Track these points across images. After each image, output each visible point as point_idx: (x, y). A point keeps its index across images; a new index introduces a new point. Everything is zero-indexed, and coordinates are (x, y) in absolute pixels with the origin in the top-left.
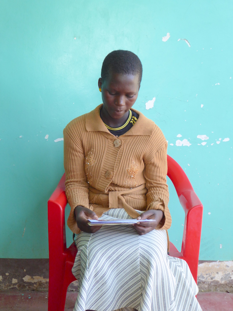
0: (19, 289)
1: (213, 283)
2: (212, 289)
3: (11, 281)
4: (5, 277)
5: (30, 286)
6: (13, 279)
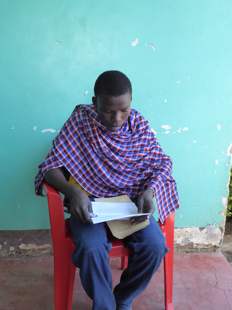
0: (16, 255)
1: (175, 245)
3: (9, 249)
4: (4, 246)
5: (25, 253)
6: (11, 247)
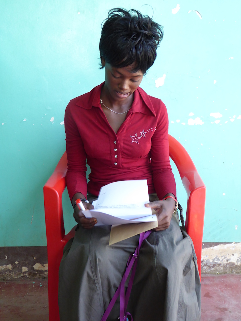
0: (29, 277)
1: (228, 265)
2: (228, 271)
3: (21, 270)
4: (15, 266)
5: (40, 274)
6: (23, 268)
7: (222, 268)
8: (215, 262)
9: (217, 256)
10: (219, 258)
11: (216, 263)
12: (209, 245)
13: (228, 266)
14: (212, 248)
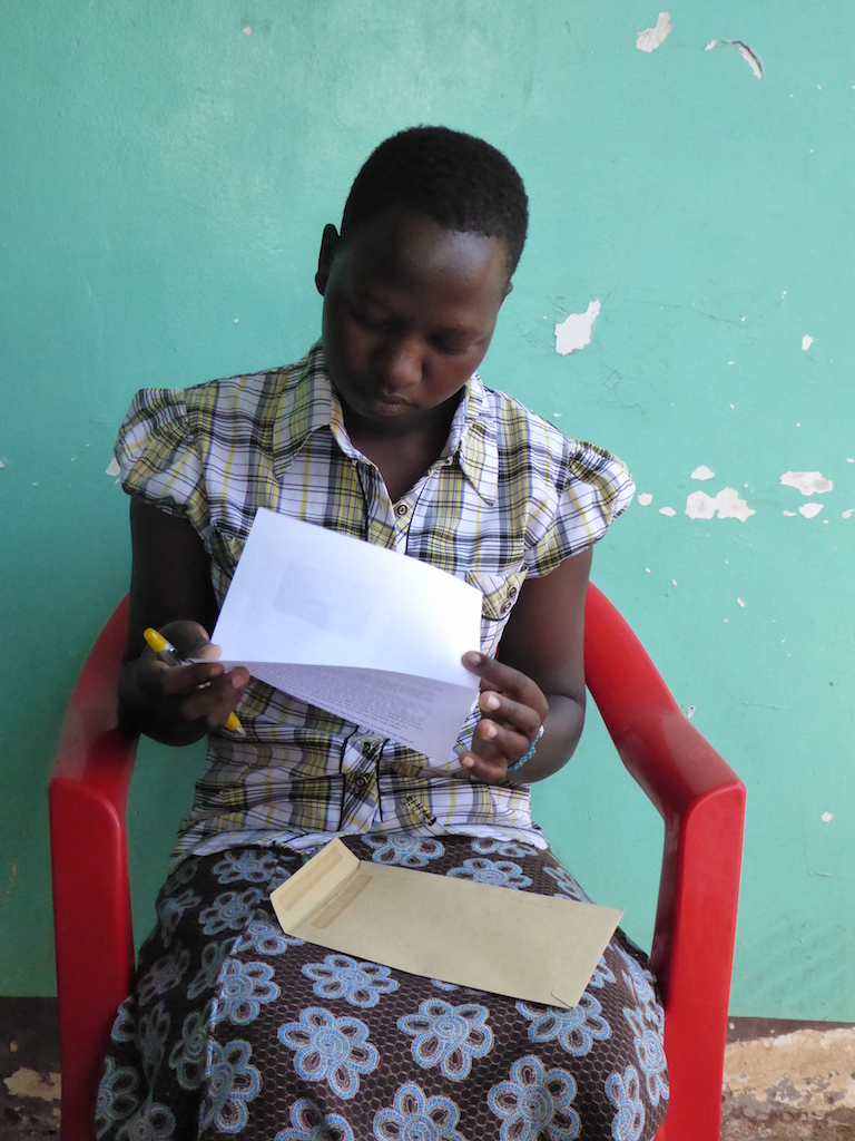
1: (834, 1119)
5: (35, 1116)
7: (806, 1132)
8: (779, 1104)
9: (788, 1080)
10: (797, 1088)
11: (781, 1108)
12: (754, 1030)
13: (832, 1122)
14: (766, 1042)
